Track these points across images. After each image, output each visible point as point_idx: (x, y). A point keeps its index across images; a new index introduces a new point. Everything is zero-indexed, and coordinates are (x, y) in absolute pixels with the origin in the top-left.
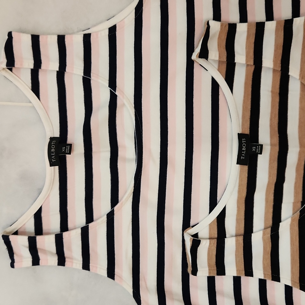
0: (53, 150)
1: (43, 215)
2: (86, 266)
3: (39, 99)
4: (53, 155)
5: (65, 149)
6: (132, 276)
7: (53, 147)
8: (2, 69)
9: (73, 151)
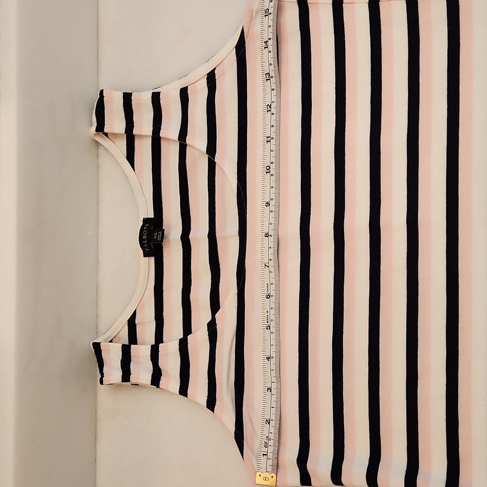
0: (145, 237)
1: (137, 321)
2: (183, 391)
3: (134, 169)
4: (145, 243)
5: (157, 236)
6: (235, 410)
7: (145, 233)
8: (94, 135)
9: (165, 238)
